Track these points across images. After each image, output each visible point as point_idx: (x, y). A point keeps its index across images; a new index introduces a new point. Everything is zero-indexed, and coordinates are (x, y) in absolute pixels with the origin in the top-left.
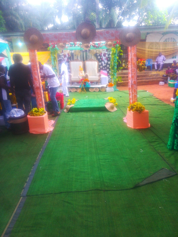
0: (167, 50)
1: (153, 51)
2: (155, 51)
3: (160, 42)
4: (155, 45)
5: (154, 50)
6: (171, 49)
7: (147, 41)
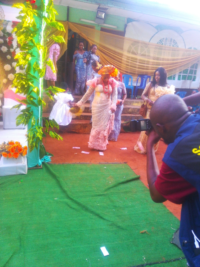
0: (161, 62)
1: (136, 59)
2: (140, 60)
3: (150, 42)
4: (141, 46)
5: (139, 57)
6: (168, 60)
7: (127, 36)
